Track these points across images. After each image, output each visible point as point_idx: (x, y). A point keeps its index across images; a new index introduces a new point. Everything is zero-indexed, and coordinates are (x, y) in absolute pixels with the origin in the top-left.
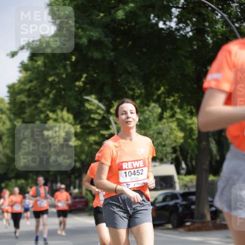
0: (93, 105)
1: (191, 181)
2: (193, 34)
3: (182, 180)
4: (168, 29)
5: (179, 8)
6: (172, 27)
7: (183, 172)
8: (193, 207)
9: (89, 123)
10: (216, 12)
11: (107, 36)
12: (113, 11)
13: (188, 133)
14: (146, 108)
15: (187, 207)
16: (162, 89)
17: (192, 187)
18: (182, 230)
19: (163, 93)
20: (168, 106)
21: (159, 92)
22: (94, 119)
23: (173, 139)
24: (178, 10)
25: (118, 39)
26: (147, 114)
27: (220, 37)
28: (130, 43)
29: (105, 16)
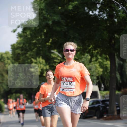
0: (56, 55)
1: (107, 94)
2: (107, 18)
3: (102, 93)
4: (94, 15)
5: (100, 4)
6: (96, 14)
7: (102, 89)
8: (108, 107)
9: (54, 64)
10: (119, 6)
11: (62, 19)
12: (65, 6)
13: (105, 69)
14: (83, 56)
15: (104, 108)
16: (91, 46)
17: (107, 97)
18: (102, 119)
19: (92, 48)
20: (94, 55)
21: (90, 48)
22: (56, 62)
23: (97, 72)
24: (99, 5)
25: (68, 21)
26: (83, 59)
27: (121, 19)
28: (75, 22)
29: (62, 8)
